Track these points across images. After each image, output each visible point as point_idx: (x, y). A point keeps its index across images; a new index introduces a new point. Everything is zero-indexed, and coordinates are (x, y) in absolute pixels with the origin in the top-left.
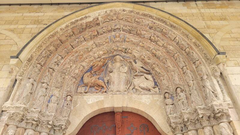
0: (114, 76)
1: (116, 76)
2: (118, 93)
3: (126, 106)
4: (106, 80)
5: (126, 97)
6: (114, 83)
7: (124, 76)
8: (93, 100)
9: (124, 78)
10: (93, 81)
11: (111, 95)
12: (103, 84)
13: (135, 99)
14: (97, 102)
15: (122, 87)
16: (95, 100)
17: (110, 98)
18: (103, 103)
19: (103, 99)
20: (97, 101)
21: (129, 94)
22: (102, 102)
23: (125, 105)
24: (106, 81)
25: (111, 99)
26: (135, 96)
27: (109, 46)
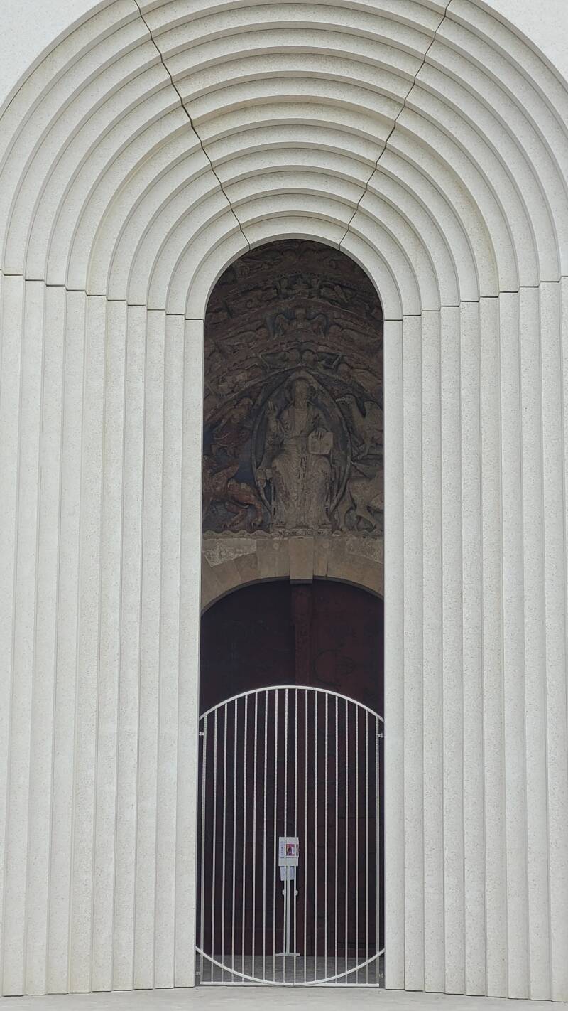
0: (289, 469)
1: (295, 470)
2: (300, 531)
3: (324, 575)
4: (260, 479)
5: (326, 546)
6: (287, 494)
7: (319, 471)
8: (223, 554)
9: (322, 478)
10: (218, 488)
11: (281, 538)
12: (253, 496)
13: (353, 553)
14: (238, 560)
15: (315, 512)
16: (231, 554)
17: (276, 546)
18: (256, 563)
19: (254, 549)
20: (236, 556)
21: (334, 535)
22: (252, 560)
23: (321, 573)
24: (262, 484)
25: (279, 550)
26: (353, 541)
27: (268, 349)
